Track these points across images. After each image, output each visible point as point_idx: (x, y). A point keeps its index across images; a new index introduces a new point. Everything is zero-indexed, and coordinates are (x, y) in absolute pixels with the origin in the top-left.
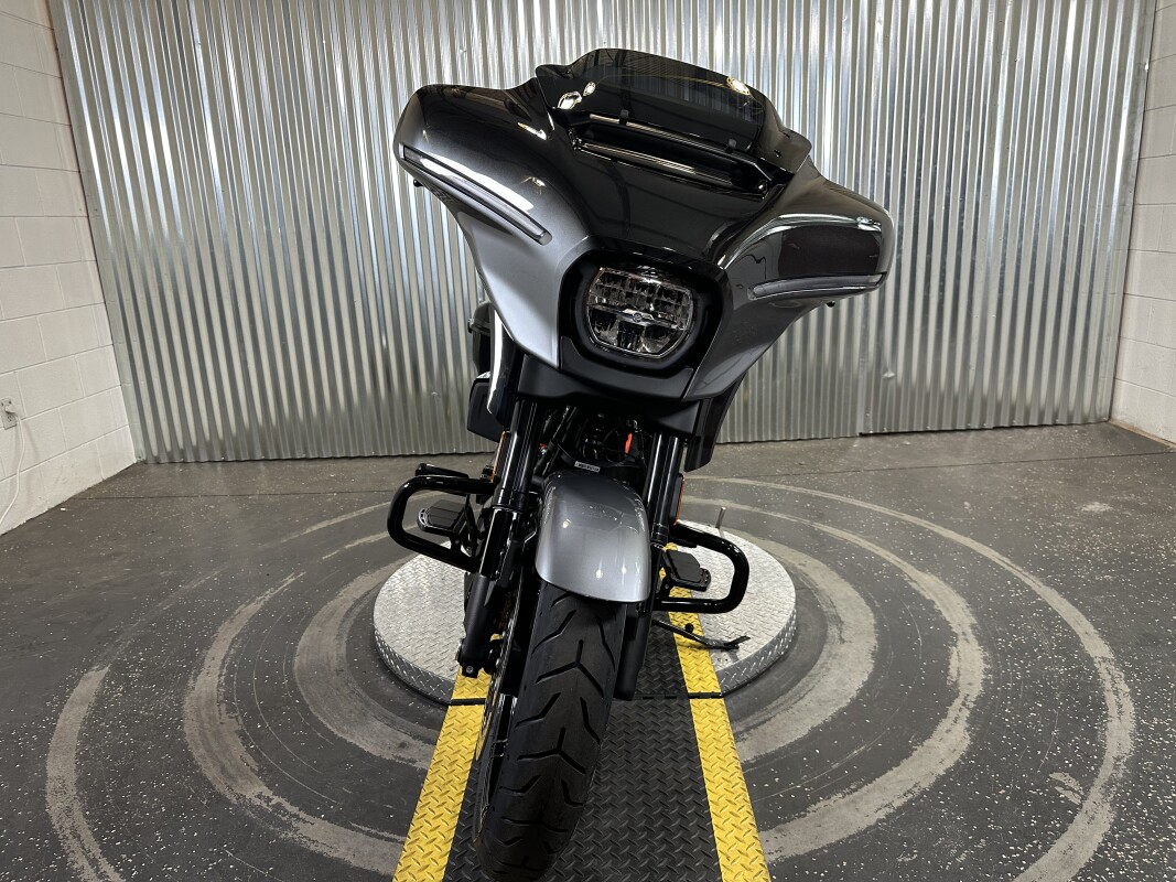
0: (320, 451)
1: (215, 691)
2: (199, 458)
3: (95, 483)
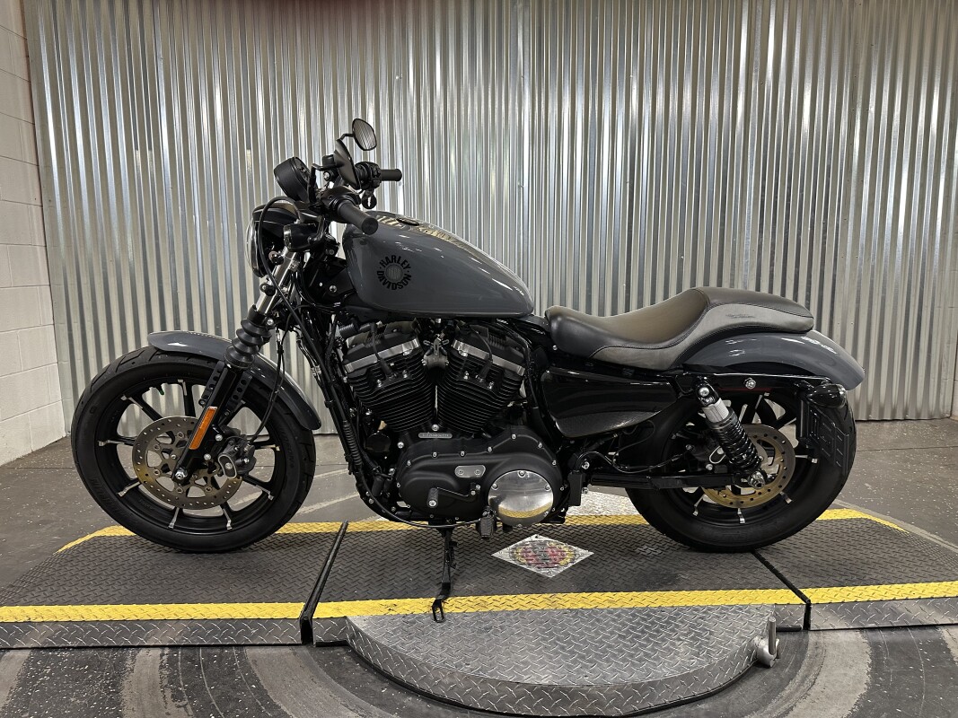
1: (157, 672)
3: (24, 454)
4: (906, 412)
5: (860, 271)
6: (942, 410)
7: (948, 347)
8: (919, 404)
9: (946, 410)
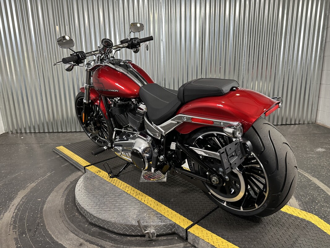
0: (66, 129)
2: (26, 132)
4: (299, 121)
5: (285, 71)
6: (312, 120)
7: (315, 98)
8: (304, 118)
9: (314, 120)
